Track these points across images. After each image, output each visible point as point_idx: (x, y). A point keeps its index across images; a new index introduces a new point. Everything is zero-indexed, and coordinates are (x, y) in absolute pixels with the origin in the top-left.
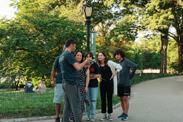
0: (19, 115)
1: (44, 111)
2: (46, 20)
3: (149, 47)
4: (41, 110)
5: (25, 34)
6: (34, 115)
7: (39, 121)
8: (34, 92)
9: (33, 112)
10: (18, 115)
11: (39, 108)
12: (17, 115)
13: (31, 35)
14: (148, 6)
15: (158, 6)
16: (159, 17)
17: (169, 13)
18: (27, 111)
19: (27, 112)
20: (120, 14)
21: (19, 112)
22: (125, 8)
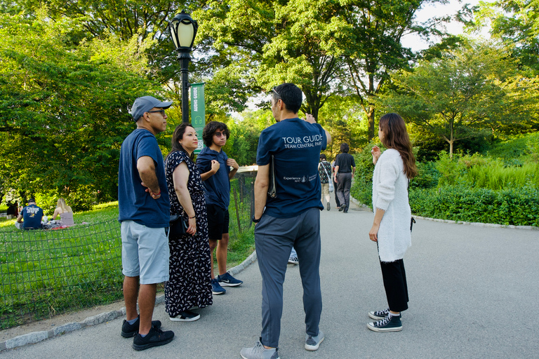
0: (17, 315)
1: (92, 290)
2: (64, 64)
3: (256, 126)
4: (82, 288)
5: (12, 94)
6: (64, 308)
7: (86, 330)
8: (45, 226)
9: (62, 299)
10: (12, 316)
11: (78, 285)
12: (9, 318)
13: (27, 95)
14: (267, 49)
15: (284, 50)
16: (286, 70)
17: (304, 63)
18: (41, 299)
19: (41, 301)
20: (209, 63)
21: (18, 306)
22: (218, 54)
